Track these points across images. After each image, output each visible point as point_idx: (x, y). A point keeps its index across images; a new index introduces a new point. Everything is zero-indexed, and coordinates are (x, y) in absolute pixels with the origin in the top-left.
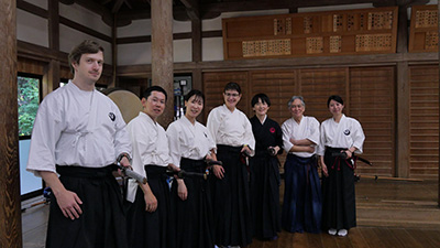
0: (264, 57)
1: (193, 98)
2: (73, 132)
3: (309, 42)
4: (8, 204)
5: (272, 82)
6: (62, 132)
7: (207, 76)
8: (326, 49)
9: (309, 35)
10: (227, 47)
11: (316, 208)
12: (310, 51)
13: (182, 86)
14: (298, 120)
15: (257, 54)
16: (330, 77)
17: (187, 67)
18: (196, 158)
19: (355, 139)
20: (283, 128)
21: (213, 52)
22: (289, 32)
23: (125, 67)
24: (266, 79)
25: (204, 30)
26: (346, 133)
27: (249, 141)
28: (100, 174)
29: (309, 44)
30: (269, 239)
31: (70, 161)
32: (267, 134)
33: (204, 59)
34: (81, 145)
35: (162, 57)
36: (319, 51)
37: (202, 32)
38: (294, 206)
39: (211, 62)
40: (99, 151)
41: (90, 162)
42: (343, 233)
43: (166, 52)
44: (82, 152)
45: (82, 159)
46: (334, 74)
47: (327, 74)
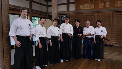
0: (86, 9)
1: (55, 21)
2: (19, 28)
3: (100, 4)
4: (6, 43)
5: (88, 16)
6: (17, 28)
7: (71, 15)
8: (105, 6)
9: (100, 2)
10: (76, 7)
11: (92, 52)
12: (100, 7)
13: (64, 18)
14: (88, 28)
15: (84, 9)
16: (106, 15)
17: (65, 13)
18: (55, 36)
19: (104, 33)
20: (84, 29)
21: (72, 8)
22: (94, 2)
23: (50, 13)
24: (87, 16)
25: (70, 2)
26: (102, 31)
27: (72, 32)
28: (25, 38)
29: (100, 5)
30: (77, 59)
31: (18, 34)
32: (78, 31)
33: (70, 10)
34: (21, 31)
35: (54, 10)
36: (103, 7)
37: (69, 3)
38: (86, 51)
39: (71, 11)
40: (25, 33)
41: (23, 35)
42: (99, 60)
43: (55, 9)
44: (21, 33)
45: (21, 34)
46: (108, 14)
47: (105, 14)
